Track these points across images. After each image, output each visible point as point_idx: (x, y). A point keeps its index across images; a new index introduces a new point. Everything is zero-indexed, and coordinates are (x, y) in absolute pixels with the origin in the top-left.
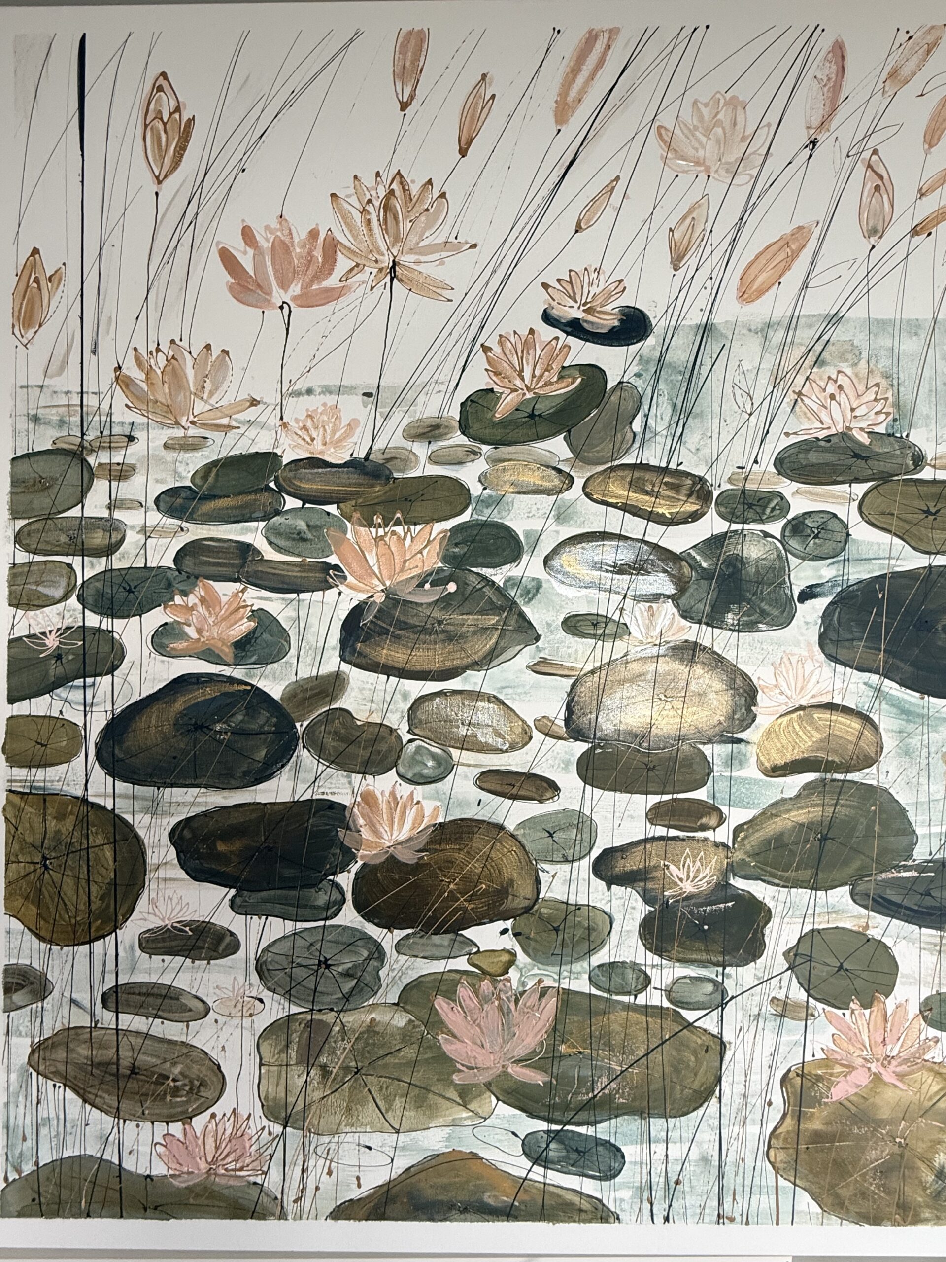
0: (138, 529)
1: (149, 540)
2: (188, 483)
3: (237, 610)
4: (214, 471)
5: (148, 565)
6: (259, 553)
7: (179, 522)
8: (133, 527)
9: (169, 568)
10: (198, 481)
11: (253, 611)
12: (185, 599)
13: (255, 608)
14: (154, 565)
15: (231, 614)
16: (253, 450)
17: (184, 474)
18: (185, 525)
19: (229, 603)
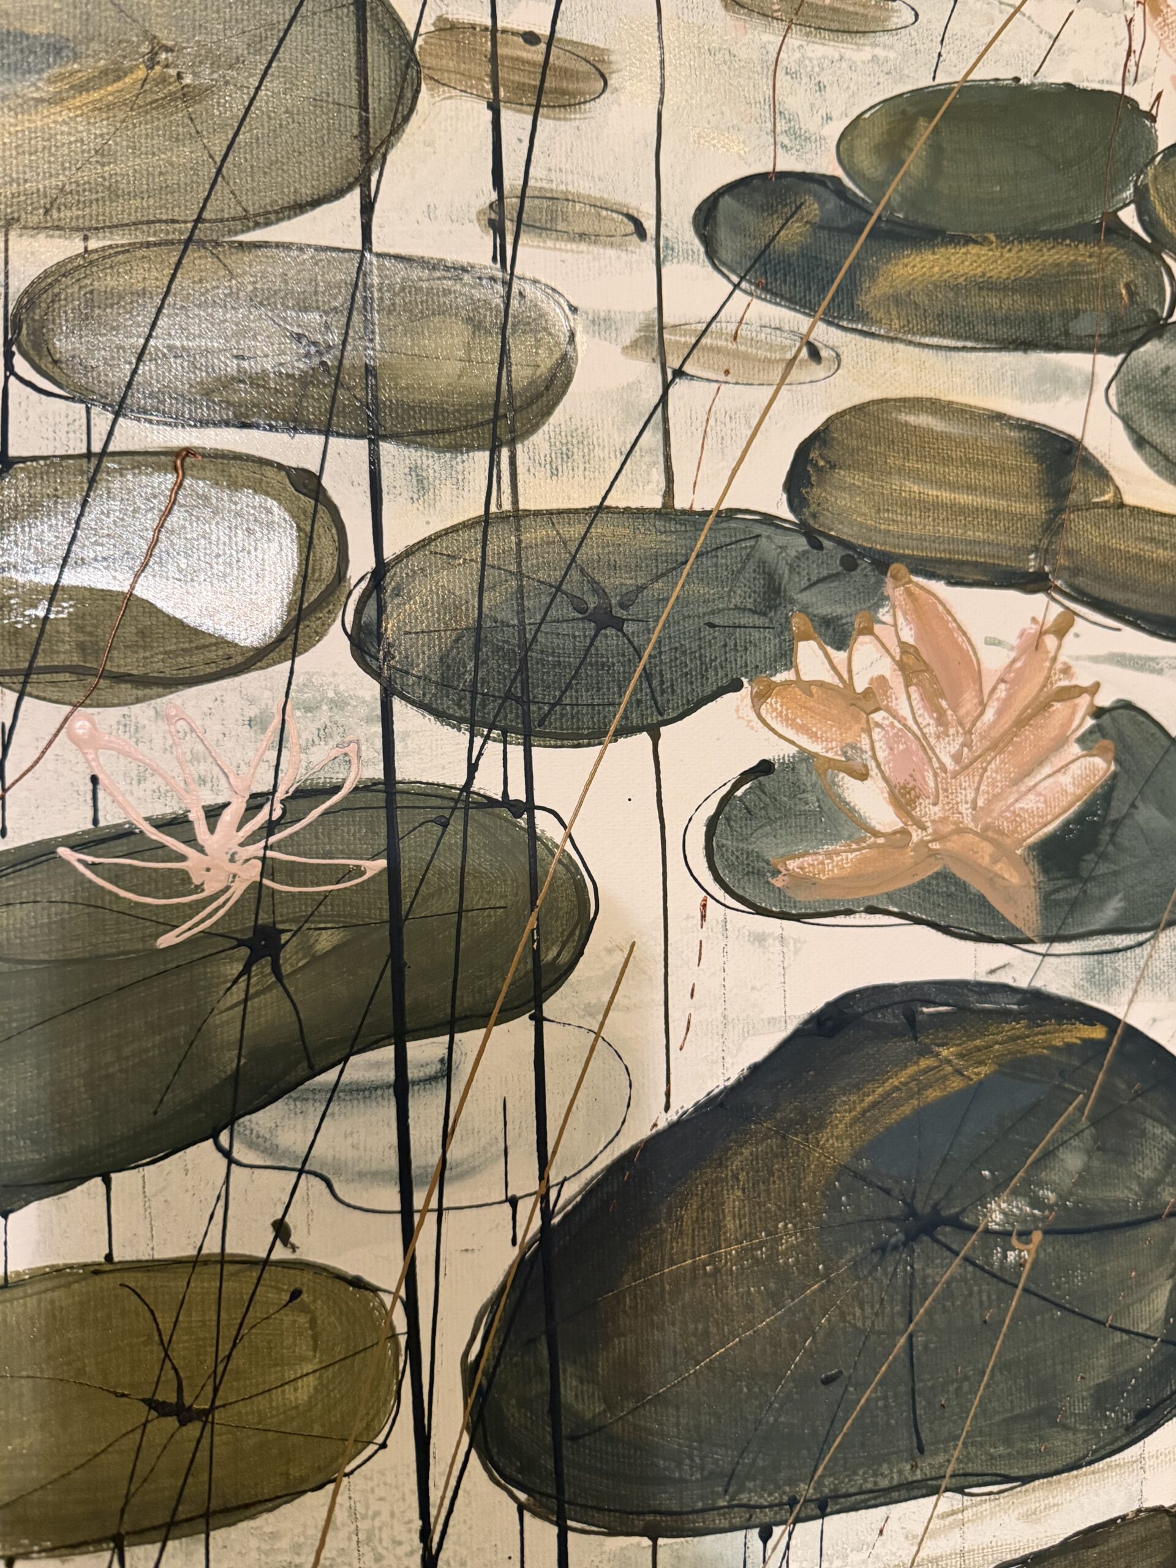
0: (629, 335)
1: (679, 389)
2: (827, 164)
3: (1041, 707)
4: (924, 130)
5: (681, 502)
6: (1103, 475)
7: (799, 321)
8: (602, 323)
9: (768, 519)
10: (866, 161)
11: (1098, 713)
12: (839, 656)
13: (1104, 700)
14: (705, 501)
15: (1021, 723)
16: (1056, 74)
17: (810, 124)
18: (825, 334)
19: (1010, 677)
